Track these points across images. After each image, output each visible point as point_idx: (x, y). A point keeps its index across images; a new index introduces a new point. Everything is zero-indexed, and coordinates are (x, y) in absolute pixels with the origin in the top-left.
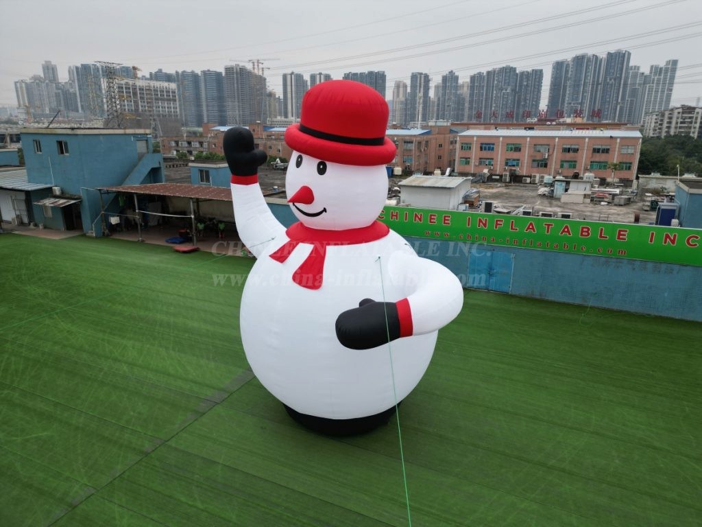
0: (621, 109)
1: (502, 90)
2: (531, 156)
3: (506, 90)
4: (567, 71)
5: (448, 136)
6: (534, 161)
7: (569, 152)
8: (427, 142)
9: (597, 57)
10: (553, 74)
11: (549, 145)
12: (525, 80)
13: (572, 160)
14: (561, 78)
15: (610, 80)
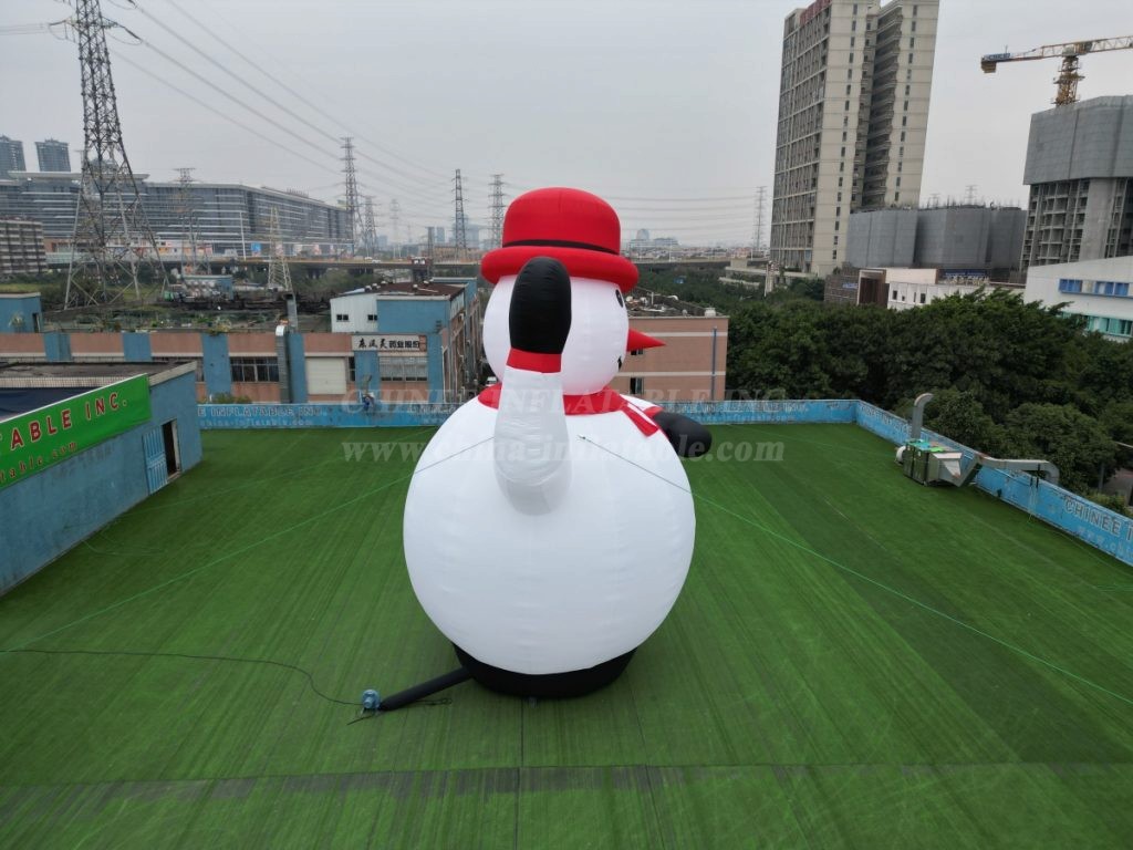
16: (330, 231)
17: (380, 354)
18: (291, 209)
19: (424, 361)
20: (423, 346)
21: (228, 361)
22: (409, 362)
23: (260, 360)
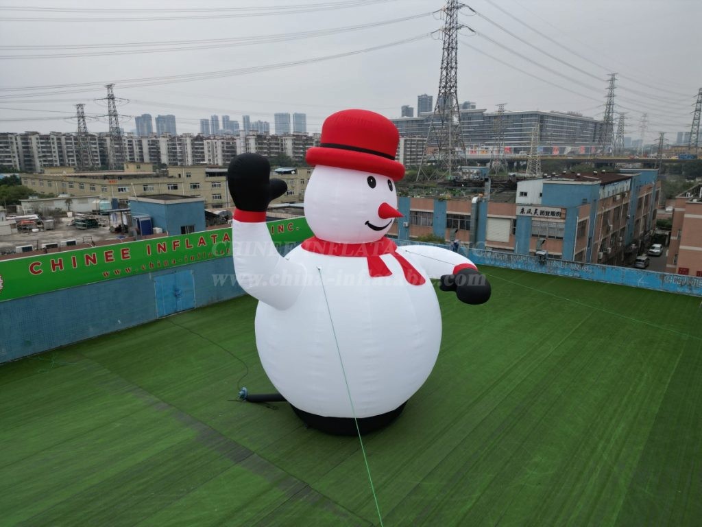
16: (594, 138)
17: (533, 219)
18: (568, 124)
19: (563, 226)
20: (563, 216)
21: (445, 216)
22: (552, 226)
23: (462, 217)
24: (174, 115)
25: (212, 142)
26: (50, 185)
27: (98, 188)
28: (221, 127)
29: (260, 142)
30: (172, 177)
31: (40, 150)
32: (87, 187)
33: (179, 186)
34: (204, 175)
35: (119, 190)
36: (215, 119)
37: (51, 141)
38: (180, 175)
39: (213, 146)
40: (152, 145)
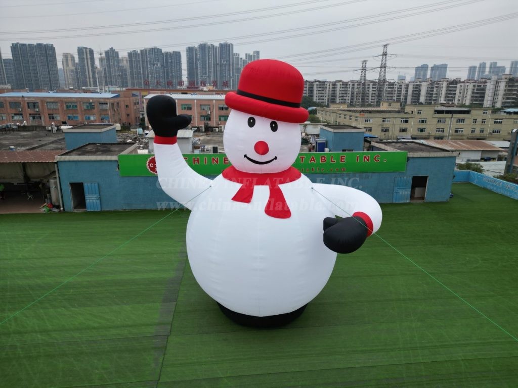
0: (233, 81)
1: (154, 65)
2: (200, 113)
3: (157, 65)
4: (196, 54)
5: (132, 98)
6: (201, 116)
7: (223, 109)
8: (118, 103)
9: (213, 46)
10: (187, 55)
11: (209, 105)
12: (169, 59)
13: (225, 115)
14: (193, 58)
15: (224, 62)
24: (446, 63)
25: (465, 86)
26: (330, 115)
27: (353, 118)
28: (487, 72)
29: (510, 84)
30: (406, 113)
31: (341, 92)
32: (348, 117)
33: (409, 120)
34: (433, 112)
35: (366, 121)
36: (483, 66)
37: (348, 86)
38: (412, 112)
39: (464, 89)
40: (416, 88)
